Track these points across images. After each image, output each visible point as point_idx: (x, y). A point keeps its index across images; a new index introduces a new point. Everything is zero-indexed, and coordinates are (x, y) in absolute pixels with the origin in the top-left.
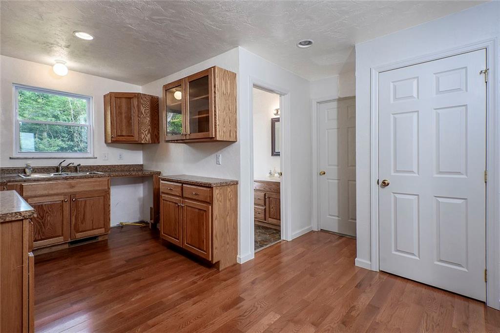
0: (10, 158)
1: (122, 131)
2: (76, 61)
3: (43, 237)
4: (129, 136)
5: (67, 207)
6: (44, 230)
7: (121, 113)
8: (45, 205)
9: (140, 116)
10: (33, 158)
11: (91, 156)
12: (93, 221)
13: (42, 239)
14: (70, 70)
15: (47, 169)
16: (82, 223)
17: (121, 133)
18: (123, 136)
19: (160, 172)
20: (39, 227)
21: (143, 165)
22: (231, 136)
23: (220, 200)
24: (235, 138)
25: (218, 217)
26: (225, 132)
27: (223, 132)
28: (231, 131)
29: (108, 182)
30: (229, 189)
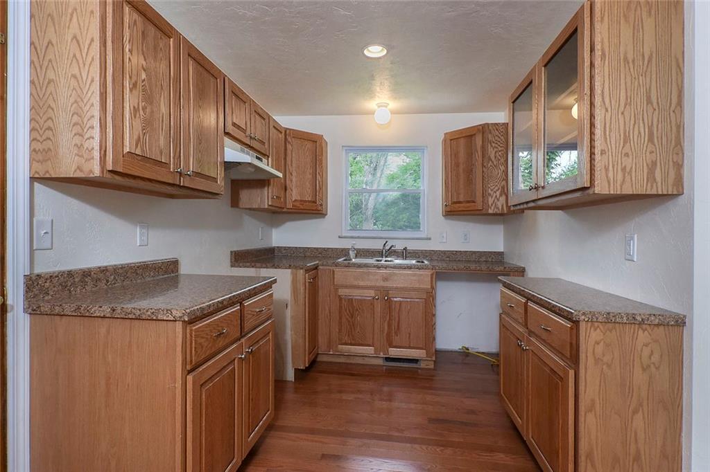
0: (339, 237)
1: (458, 194)
2: (396, 98)
3: (353, 342)
4: (468, 202)
5: (378, 308)
6: (353, 333)
7: (457, 165)
8: (355, 299)
9: (485, 164)
10: (359, 237)
11: (423, 236)
12: (410, 334)
13: (351, 344)
14: (394, 113)
15: (373, 252)
16: (396, 334)
17: (458, 198)
18: (460, 202)
19: (524, 269)
20: (348, 327)
21: (503, 252)
22: (655, 180)
23: (605, 359)
24: (674, 185)
25: (597, 406)
26: (628, 170)
27: (624, 169)
28: (654, 164)
29: (432, 278)
30: (643, 337)
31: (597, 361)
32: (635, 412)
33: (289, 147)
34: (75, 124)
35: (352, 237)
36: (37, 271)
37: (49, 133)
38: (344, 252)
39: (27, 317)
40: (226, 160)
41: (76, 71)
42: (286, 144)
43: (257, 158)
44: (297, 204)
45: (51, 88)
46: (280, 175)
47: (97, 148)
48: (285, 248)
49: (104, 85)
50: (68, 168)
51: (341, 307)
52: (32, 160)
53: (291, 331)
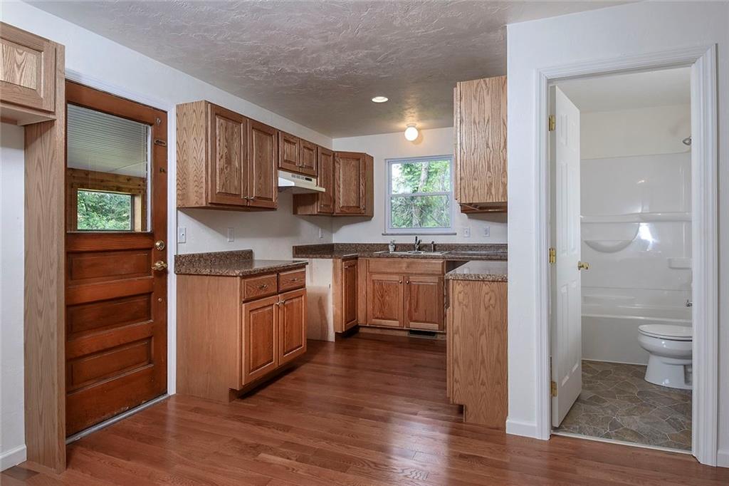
0: (383, 234)
2: (422, 119)
5: (402, 290)
6: (383, 310)
8: (385, 283)
12: (425, 311)
13: (384, 319)
15: (408, 246)
16: (416, 311)
20: (380, 305)
22: (491, 193)
23: (464, 303)
24: (502, 196)
25: (460, 331)
26: (476, 188)
27: (474, 188)
28: (491, 184)
29: (443, 266)
30: (485, 288)
31: (460, 303)
32: (481, 334)
33: (337, 165)
34: (196, 181)
35: (392, 235)
36: (179, 254)
37: (184, 186)
38: (385, 247)
39: (176, 275)
40: (279, 185)
41: (195, 155)
42: (334, 163)
43: (307, 179)
44: (344, 209)
45: (185, 164)
46: (324, 190)
47: (204, 192)
48: (342, 245)
49: (207, 161)
50: (193, 202)
51: (374, 290)
52: (177, 199)
53: (333, 304)
